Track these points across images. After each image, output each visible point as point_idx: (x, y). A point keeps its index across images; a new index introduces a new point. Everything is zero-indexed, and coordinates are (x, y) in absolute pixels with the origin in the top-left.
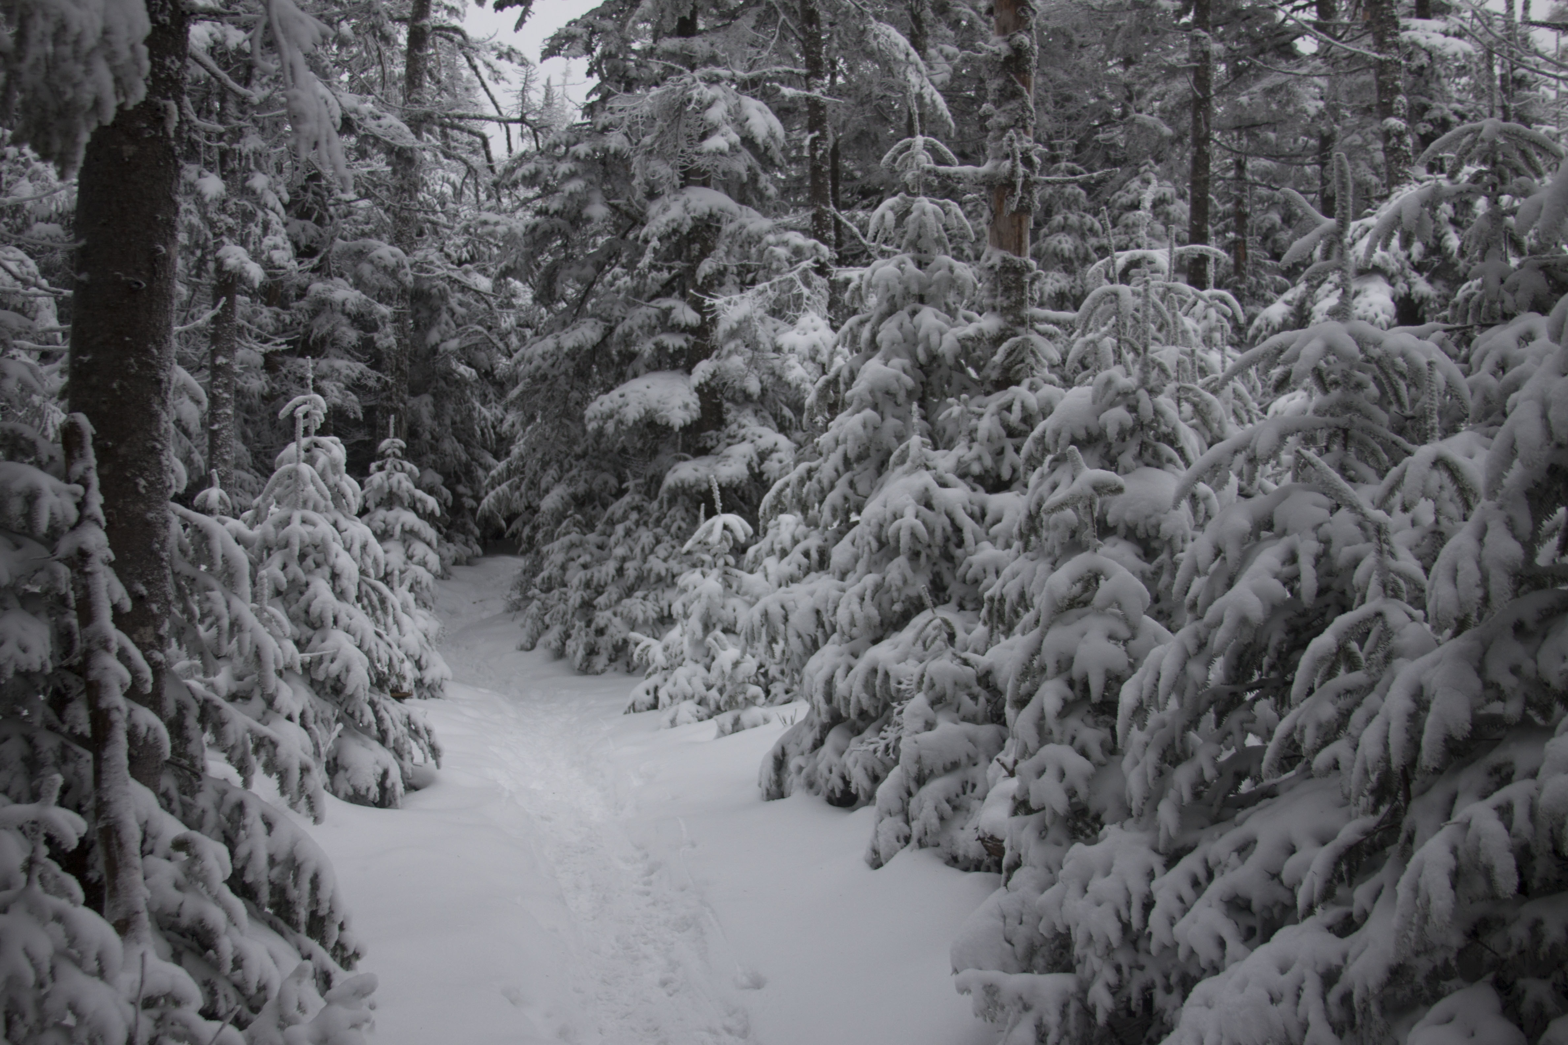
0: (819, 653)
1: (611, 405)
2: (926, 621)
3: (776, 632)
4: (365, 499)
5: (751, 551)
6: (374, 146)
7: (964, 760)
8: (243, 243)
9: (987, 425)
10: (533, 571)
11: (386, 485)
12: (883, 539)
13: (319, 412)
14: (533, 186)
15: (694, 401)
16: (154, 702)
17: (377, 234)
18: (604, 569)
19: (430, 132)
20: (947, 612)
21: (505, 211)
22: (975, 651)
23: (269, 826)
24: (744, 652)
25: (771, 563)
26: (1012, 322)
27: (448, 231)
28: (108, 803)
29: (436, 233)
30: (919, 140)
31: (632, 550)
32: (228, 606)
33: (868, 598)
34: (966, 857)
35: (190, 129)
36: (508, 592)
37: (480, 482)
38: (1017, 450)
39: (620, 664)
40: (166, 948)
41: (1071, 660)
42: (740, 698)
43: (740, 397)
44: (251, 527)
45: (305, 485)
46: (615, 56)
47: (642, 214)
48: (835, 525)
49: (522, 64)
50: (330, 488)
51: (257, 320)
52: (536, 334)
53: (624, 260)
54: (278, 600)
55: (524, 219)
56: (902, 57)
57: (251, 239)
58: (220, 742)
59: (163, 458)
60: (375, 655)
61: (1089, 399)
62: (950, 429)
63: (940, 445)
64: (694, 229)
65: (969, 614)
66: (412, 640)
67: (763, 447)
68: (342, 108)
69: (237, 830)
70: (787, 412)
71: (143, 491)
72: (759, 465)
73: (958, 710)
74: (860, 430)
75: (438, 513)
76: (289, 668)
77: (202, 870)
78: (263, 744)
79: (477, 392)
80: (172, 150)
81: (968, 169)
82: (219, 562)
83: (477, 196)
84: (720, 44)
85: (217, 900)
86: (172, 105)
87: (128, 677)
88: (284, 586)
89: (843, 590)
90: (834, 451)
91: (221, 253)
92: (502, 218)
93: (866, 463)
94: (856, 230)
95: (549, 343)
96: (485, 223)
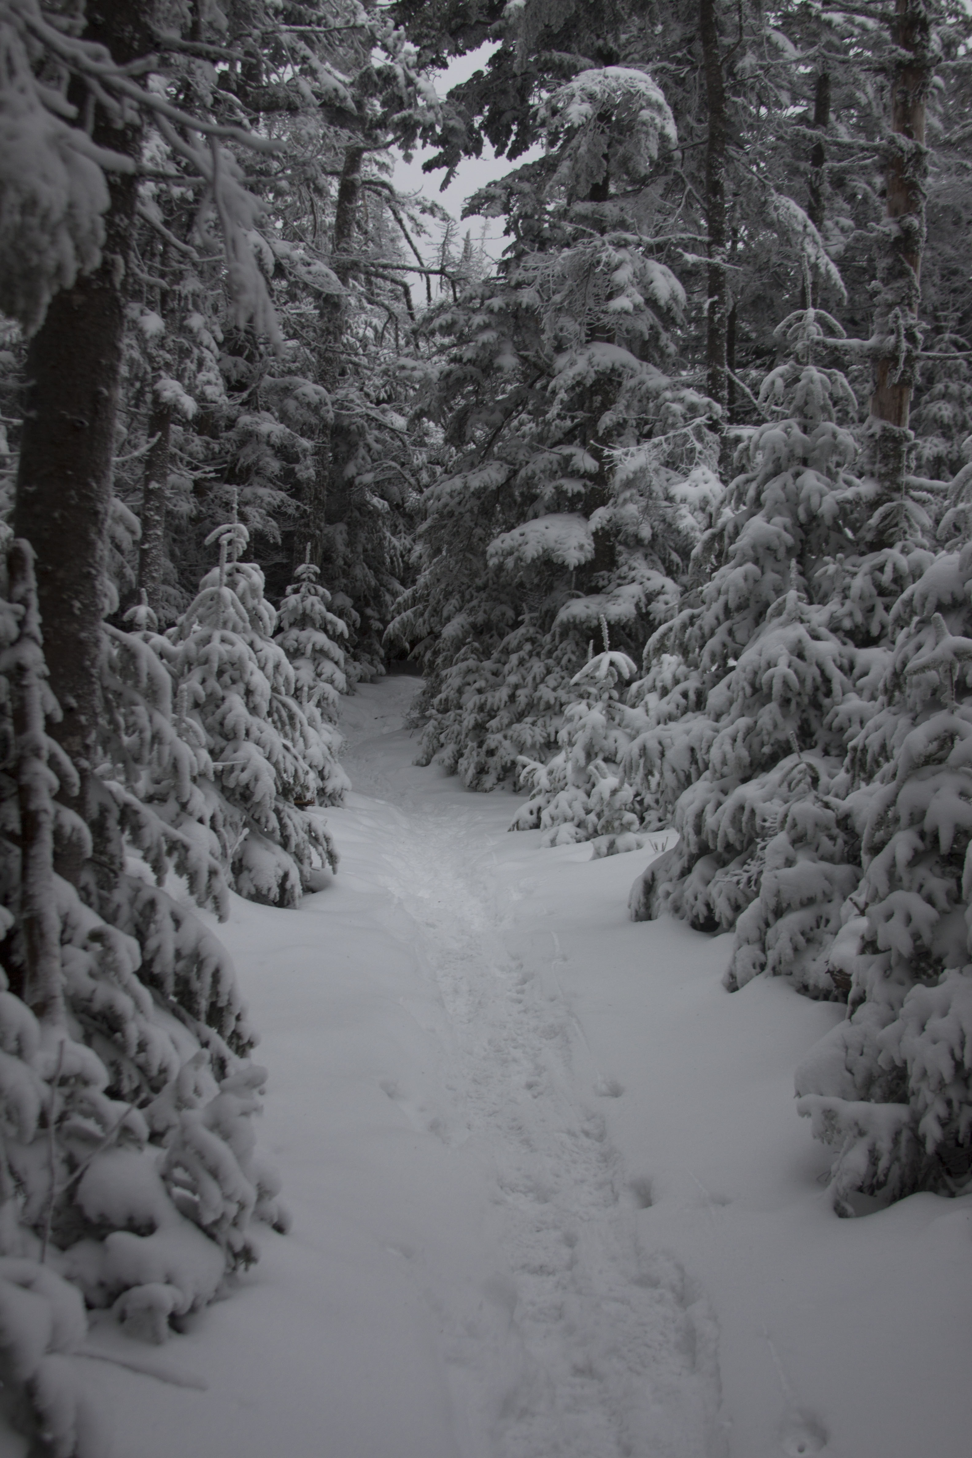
0: (691, 787)
1: (512, 543)
2: (792, 765)
3: (653, 766)
4: (280, 619)
5: (635, 686)
6: (303, 290)
7: (820, 897)
8: (179, 378)
9: (859, 583)
10: (432, 692)
11: (300, 607)
12: (757, 686)
13: (242, 540)
14: (449, 335)
15: (589, 544)
16: (79, 805)
17: (302, 372)
18: (497, 694)
19: (355, 278)
20: (812, 758)
21: (422, 357)
22: (837, 796)
23: (177, 922)
24: (622, 783)
25: (652, 699)
26: (888, 488)
27: (369, 373)
28: (32, 897)
29: (357, 373)
30: (811, 312)
31: (524, 679)
32: (151, 720)
33: (739, 740)
34: (816, 987)
35: (135, 282)
36: (408, 710)
37: (387, 606)
38: (887, 608)
39: (507, 784)
40: (78, 1030)
41: (923, 813)
42: (616, 824)
43: (631, 541)
44: (174, 644)
45: (226, 607)
46: (531, 217)
47: (549, 366)
48: (714, 668)
49: (443, 219)
50: (248, 611)
51: (189, 448)
52: (446, 472)
53: (530, 407)
54: (195, 712)
55: (439, 365)
56: (800, 228)
57: (187, 374)
58: (136, 840)
59: (97, 583)
60: (282, 766)
61: (956, 566)
62: (826, 585)
63: (815, 599)
64: (596, 382)
65: (833, 760)
66: (317, 752)
67: (651, 589)
68: (275, 255)
69: (148, 924)
70: (675, 557)
71: (77, 612)
72: (647, 606)
73: (817, 849)
74: (741, 582)
75: (346, 635)
76: (203, 775)
77: (114, 961)
78: (175, 846)
79: (388, 523)
80: (117, 300)
81: (855, 342)
82: (144, 680)
83: (396, 340)
84: (628, 211)
85: (127, 989)
86: (120, 260)
87: (56, 783)
88: (203, 699)
89: (717, 731)
90: (716, 601)
91: (158, 386)
92: (418, 363)
93: (745, 613)
94: (748, 390)
95: (457, 482)
96: (403, 368)
